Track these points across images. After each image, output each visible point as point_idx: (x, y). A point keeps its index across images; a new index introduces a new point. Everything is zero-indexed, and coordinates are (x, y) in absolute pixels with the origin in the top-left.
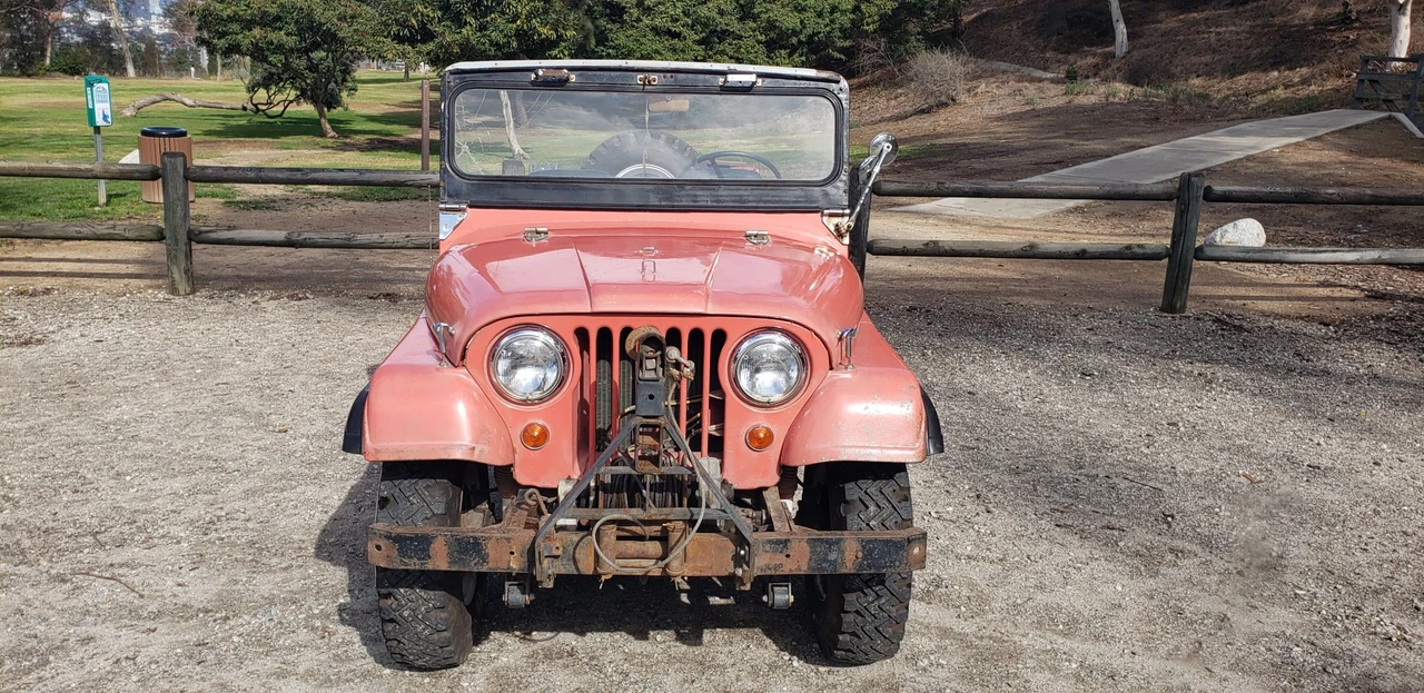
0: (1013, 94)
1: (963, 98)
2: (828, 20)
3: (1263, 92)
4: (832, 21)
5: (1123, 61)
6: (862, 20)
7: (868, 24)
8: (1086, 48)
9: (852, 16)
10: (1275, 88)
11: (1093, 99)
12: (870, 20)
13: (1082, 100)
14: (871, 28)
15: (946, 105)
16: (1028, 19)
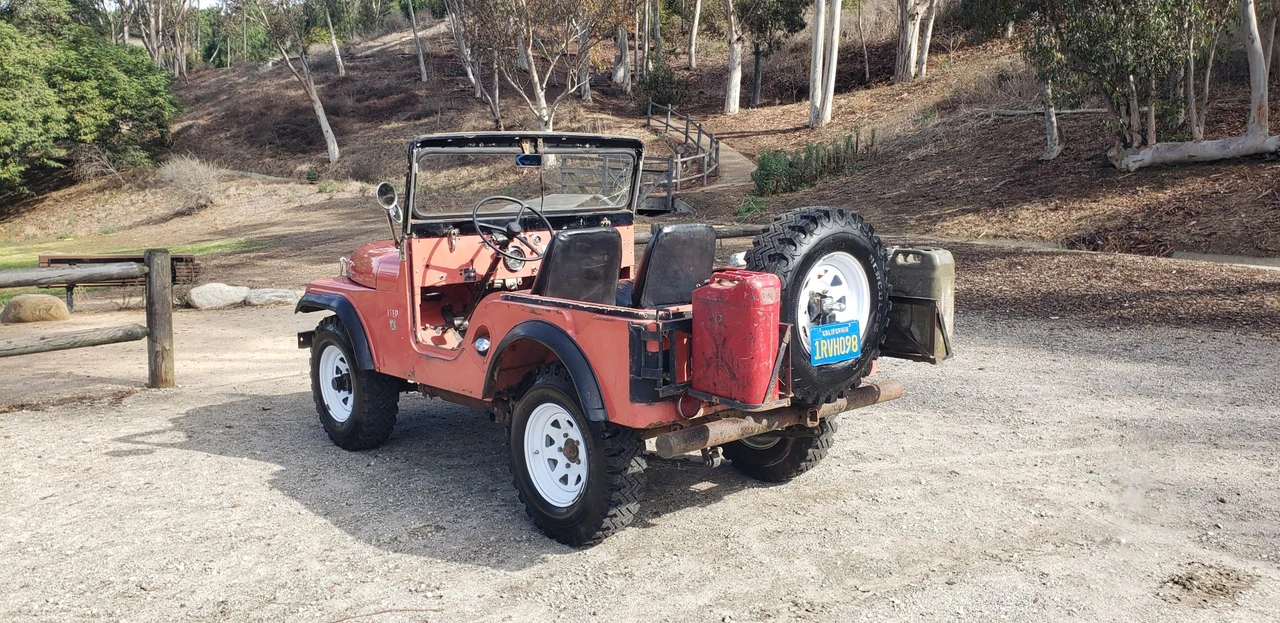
0: (269, 194)
1: (218, 200)
2: (41, 130)
3: (465, 186)
4: (47, 131)
5: (339, 165)
6: (78, 130)
7: (86, 134)
8: (300, 155)
9: (67, 126)
10: (471, 182)
11: (347, 195)
12: (87, 130)
13: (340, 196)
14: (89, 138)
15: (206, 206)
16: (234, 131)
